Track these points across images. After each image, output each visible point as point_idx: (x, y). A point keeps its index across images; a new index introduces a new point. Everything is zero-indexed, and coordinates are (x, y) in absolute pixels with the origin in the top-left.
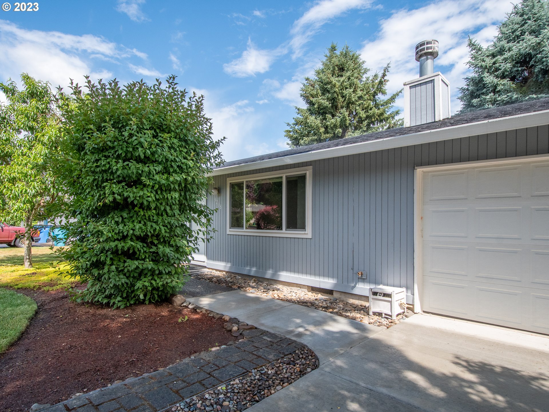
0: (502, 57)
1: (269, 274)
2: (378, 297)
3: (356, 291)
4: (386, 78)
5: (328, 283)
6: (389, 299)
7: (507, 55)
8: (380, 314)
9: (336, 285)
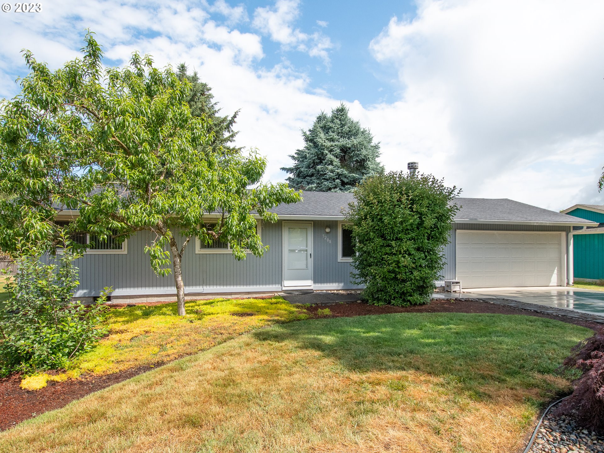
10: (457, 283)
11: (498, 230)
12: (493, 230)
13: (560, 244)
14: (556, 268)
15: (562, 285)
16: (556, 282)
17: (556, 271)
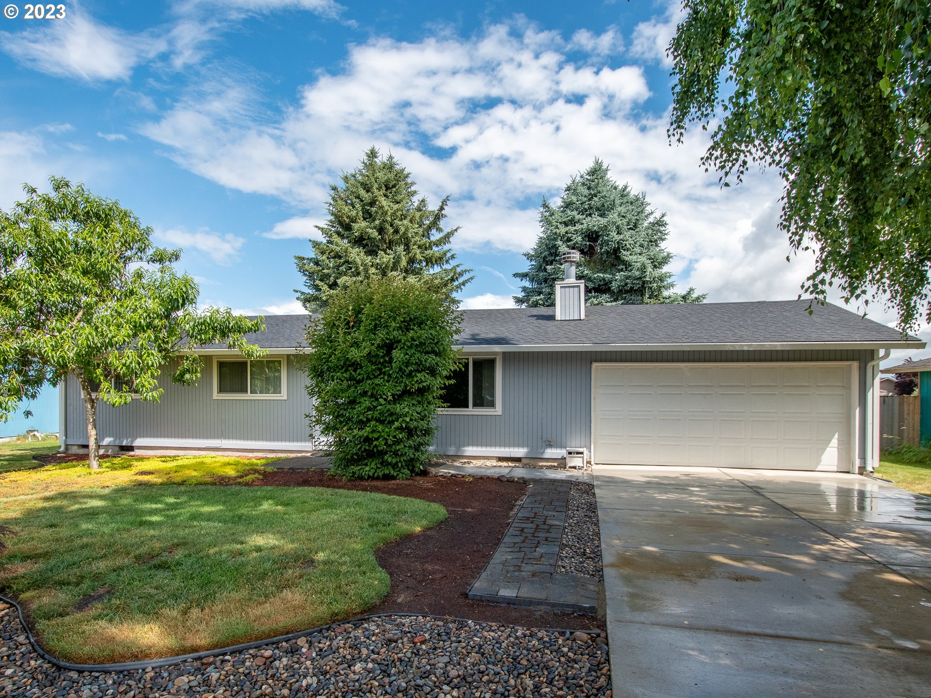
0: (574, 228)
1: (452, 451)
2: (572, 455)
3: (546, 456)
4: (443, 212)
5: (520, 452)
6: (582, 455)
7: (578, 227)
8: (574, 467)
9: (528, 453)
10: (578, 453)
11: (689, 361)
12: (678, 361)
13: (848, 387)
14: (836, 436)
15: (851, 471)
16: (836, 464)
17: (834, 442)
